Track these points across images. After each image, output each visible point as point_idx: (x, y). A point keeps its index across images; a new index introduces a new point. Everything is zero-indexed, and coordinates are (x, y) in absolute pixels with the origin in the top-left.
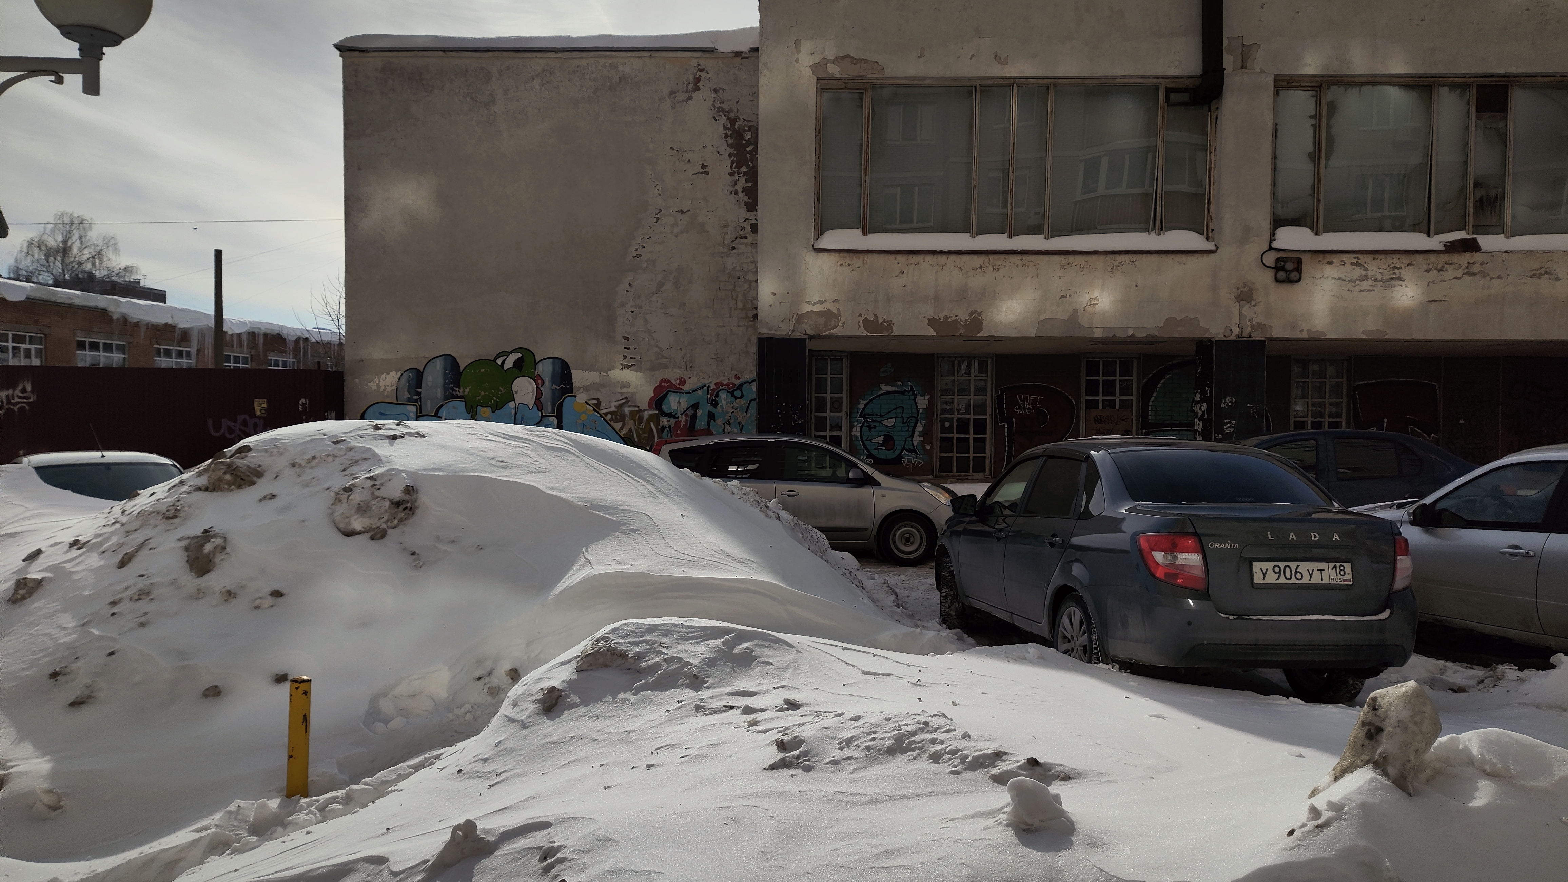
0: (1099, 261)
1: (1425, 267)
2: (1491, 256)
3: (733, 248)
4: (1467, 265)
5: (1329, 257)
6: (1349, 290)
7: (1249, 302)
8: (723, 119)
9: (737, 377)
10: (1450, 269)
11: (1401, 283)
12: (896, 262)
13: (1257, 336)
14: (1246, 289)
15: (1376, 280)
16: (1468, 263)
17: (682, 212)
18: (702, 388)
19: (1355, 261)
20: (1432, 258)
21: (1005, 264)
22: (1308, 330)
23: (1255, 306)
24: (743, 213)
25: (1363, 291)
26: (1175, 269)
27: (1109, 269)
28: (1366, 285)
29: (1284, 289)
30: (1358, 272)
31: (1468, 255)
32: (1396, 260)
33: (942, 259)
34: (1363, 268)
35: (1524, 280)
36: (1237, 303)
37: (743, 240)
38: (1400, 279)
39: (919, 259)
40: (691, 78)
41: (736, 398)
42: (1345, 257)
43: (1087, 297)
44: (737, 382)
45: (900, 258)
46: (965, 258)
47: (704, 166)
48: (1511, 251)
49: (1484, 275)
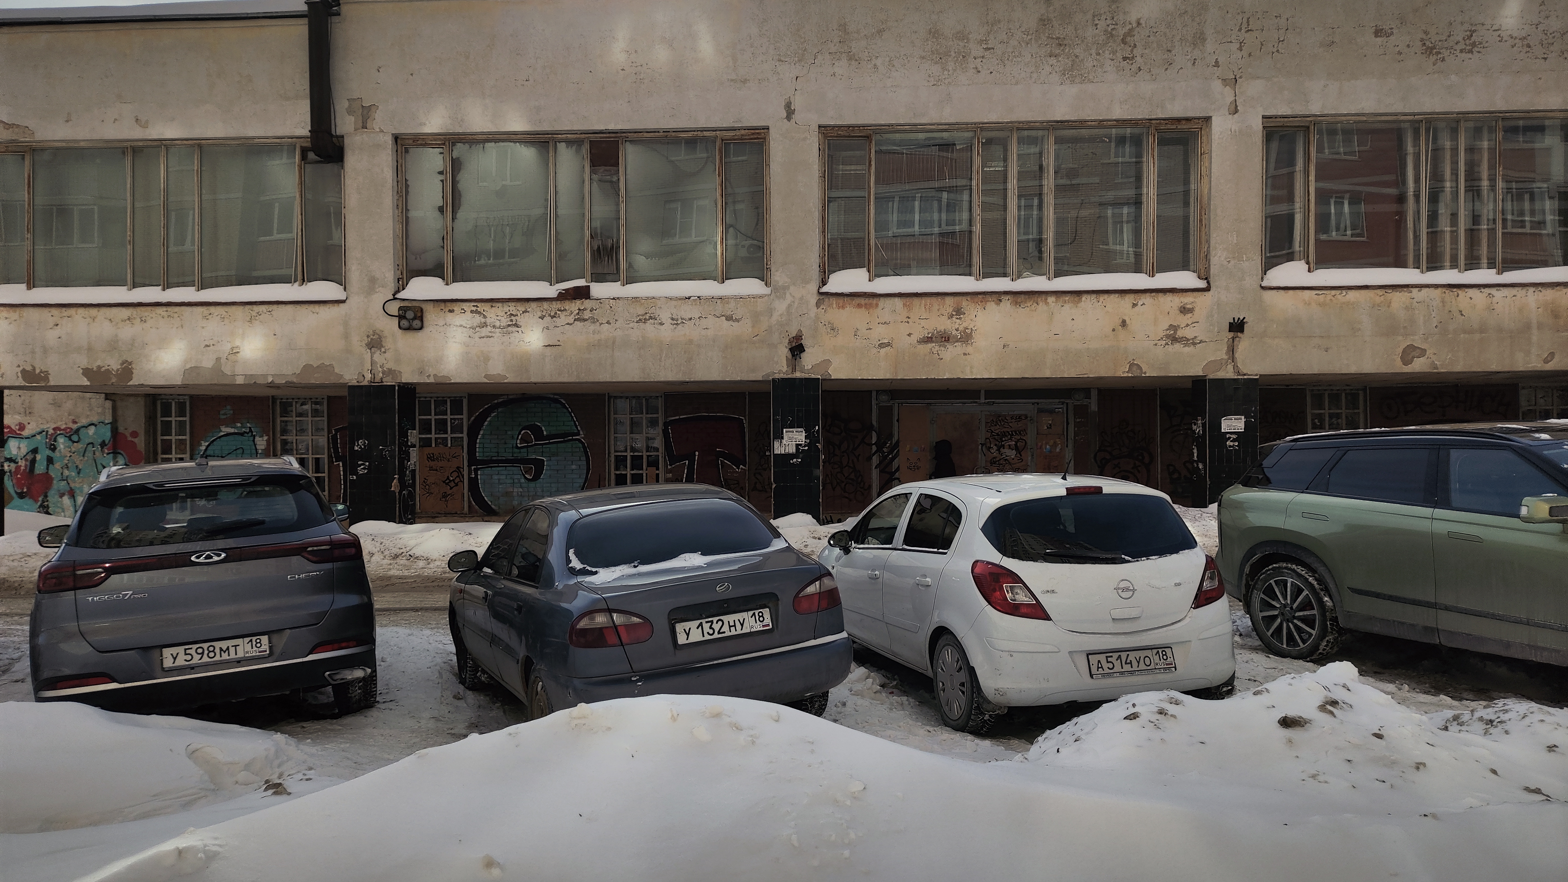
0: (238, 311)
1: (539, 314)
2: (600, 302)
4: (577, 311)
5: (450, 306)
6: (470, 337)
7: (380, 349)
10: (562, 315)
11: (517, 329)
12: (50, 314)
13: (388, 381)
14: (376, 337)
15: (494, 327)
16: (579, 309)
19: (474, 309)
20: (546, 305)
21: (151, 316)
22: (435, 375)
23: (385, 352)
25: (483, 338)
26: (309, 318)
27: (248, 319)
28: (485, 331)
29: (410, 335)
30: (478, 319)
31: (578, 302)
32: (512, 308)
33: (93, 311)
34: (482, 316)
35: (631, 325)
36: (369, 351)
38: (516, 325)
39: (72, 311)
42: (465, 306)
43: (229, 346)
45: (55, 311)
46: (115, 310)
48: (618, 298)
49: (594, 320)
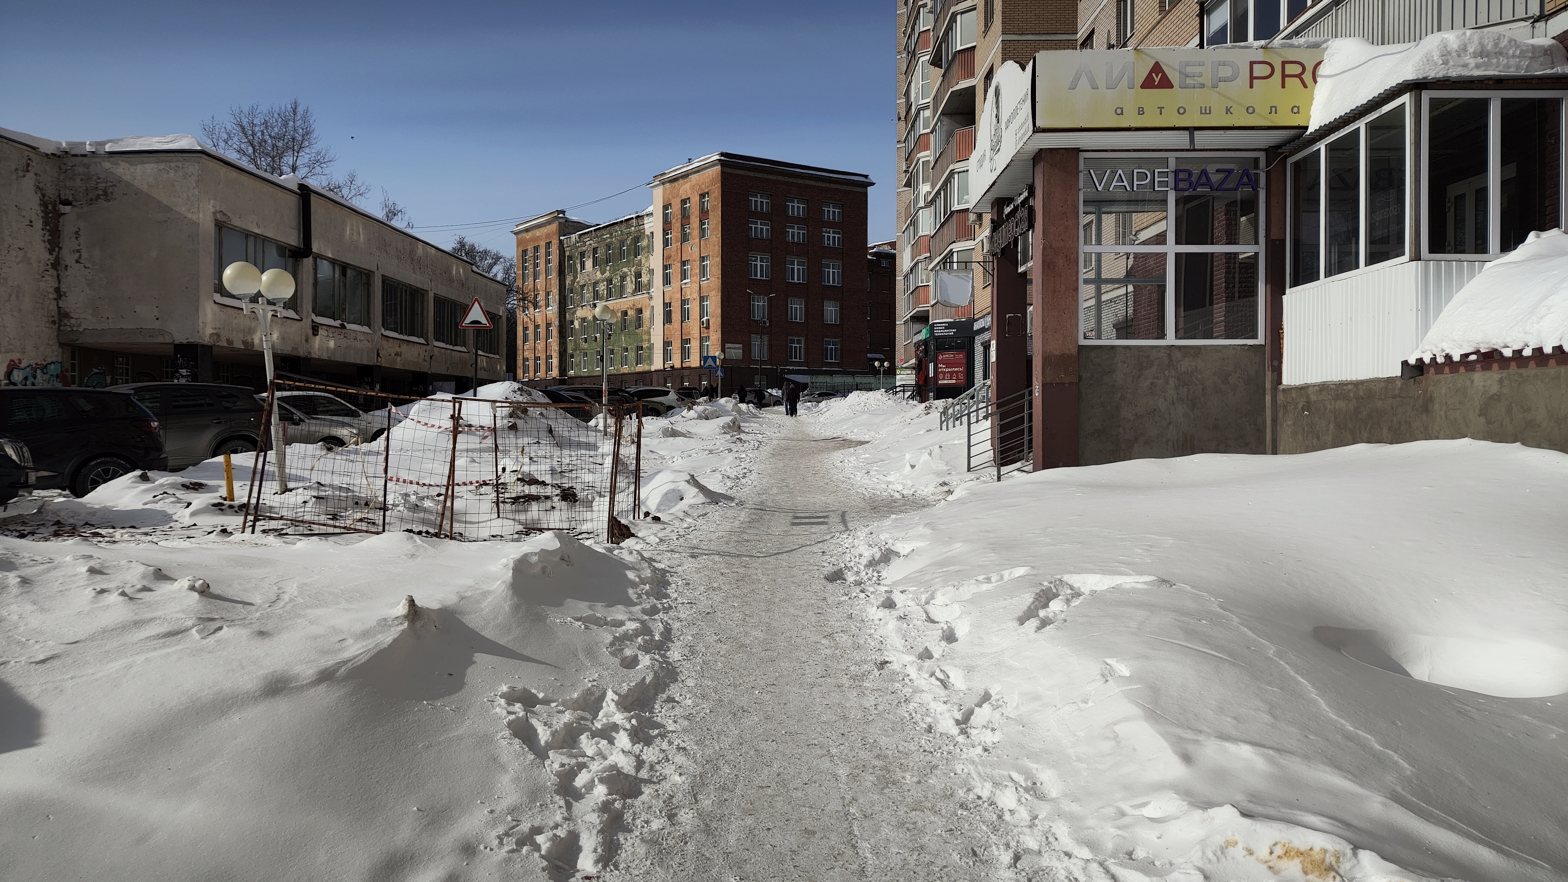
1: (336, 333)
3: (43, 277)
5: (321, 326)
6: (324, 340)
8: (39, 195)
9: (45, 361)
10: (342, 334)
12: (234, 312)
13: (310, 356)
14: (307, 338)
15: (328, 337)
17: (20, 249)
18: (28, 366)
19: (325, 328)
20: (338, 330)
22: (318, 355)
23: (309, 344)
24: (48, 256)
25: (327, 341)
27: (281, 324)
29: (314, 338)
30: (325, 334)
31: (344, 330)
32: (330, 330)
34: (327, 332)
36: (306, 343)
37: (47, 273)
38: (332, 337)
39: (240, 312)
40: (25, 164)
41: (44, 374)
44: (45, 363)
45: (236, 311)
47: (31, 222)
